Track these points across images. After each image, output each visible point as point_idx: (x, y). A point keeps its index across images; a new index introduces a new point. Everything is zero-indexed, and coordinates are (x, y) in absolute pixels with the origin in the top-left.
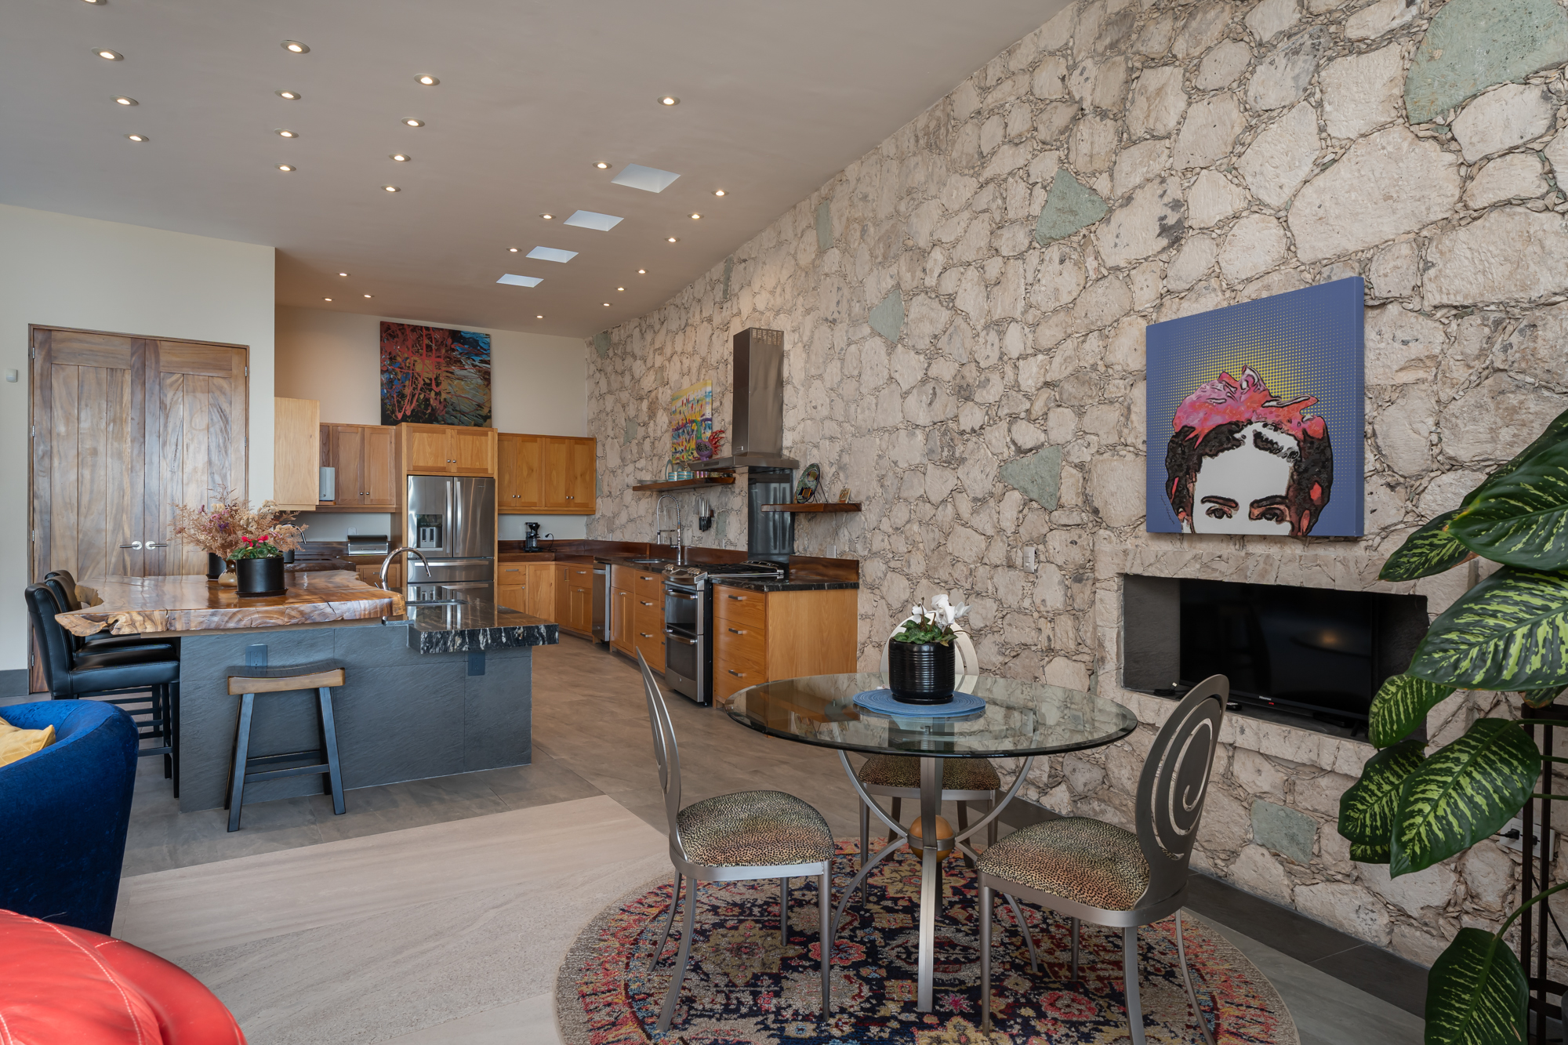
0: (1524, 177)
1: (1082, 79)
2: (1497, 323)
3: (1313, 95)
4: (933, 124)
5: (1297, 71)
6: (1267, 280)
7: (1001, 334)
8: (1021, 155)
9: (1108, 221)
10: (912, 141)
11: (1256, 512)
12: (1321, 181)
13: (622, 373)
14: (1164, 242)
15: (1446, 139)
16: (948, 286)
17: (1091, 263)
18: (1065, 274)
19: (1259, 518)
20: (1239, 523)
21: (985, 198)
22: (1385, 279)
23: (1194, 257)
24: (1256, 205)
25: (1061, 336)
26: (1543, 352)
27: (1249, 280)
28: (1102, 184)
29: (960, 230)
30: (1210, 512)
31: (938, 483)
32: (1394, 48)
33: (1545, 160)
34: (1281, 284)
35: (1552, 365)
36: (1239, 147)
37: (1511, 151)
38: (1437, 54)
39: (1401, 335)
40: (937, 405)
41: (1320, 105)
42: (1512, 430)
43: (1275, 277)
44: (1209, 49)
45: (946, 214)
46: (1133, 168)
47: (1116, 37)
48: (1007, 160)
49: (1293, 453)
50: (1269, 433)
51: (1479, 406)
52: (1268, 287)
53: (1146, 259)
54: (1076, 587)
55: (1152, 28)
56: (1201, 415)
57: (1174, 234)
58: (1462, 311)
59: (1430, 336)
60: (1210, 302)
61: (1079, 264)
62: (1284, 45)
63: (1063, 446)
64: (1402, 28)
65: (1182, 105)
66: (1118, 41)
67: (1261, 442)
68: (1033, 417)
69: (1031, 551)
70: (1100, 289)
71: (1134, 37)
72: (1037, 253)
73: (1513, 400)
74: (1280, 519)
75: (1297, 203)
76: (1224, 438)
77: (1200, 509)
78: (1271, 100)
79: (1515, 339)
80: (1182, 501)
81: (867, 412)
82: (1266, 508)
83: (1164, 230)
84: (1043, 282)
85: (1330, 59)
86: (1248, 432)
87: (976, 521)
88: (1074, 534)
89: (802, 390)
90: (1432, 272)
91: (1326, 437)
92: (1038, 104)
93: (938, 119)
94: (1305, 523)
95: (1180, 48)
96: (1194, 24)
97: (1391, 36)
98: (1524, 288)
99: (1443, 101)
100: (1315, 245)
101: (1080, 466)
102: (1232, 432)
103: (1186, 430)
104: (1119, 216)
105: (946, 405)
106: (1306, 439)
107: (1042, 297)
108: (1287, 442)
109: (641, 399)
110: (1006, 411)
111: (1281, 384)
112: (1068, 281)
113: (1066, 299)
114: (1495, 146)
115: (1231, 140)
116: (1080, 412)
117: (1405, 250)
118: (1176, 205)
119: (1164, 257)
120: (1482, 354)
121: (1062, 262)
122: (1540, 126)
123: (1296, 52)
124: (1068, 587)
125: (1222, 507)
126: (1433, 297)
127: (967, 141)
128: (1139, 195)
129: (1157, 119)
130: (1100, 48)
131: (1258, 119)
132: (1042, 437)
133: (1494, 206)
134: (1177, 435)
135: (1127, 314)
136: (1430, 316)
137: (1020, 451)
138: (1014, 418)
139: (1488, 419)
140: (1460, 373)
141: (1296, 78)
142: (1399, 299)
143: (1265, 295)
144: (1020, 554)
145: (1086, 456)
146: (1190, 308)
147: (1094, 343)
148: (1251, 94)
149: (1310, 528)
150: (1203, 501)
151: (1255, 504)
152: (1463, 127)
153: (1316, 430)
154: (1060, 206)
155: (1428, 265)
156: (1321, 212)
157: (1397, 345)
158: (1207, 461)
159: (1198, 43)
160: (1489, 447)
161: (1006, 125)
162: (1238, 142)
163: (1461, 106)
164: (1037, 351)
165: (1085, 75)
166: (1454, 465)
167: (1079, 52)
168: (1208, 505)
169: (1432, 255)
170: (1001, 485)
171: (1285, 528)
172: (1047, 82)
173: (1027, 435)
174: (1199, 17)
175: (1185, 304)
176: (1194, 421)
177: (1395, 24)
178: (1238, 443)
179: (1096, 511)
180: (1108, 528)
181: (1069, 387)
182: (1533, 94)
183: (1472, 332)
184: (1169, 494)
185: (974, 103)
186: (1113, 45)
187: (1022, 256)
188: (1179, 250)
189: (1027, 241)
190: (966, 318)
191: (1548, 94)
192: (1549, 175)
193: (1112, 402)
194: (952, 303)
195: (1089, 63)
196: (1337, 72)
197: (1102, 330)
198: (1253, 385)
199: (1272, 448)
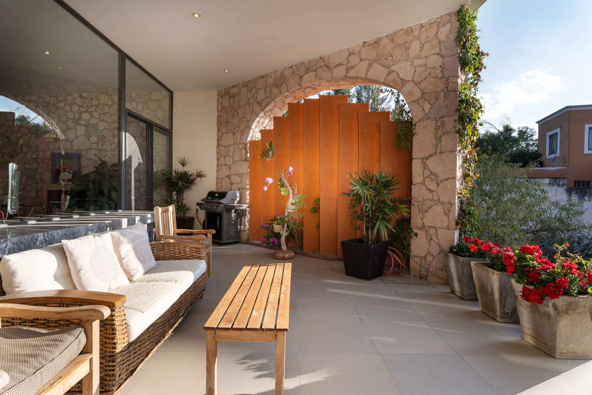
2: (93, 161)
3: (75, 128)
15: (89, 140)
16: (8, 134)
17: (41, 140)
19: (68, 182)
20: (65, 182)
22: (83, 153)
24: (68, 140)
27: (67, 150)
32: (84, 127)
33: (97, 145)
34: (71, 151)
36: (66, 131)
37: (95, 143)
38: (88, 130)
39: (84, 161)
41: (76, 130)
44: (62, 115)
49: (72, 174)
50: (69, 171)
52: (69, 151)
54: (38, 193)
58: (90, 159)
59: (87, 161)
62: (71, 120)
63: (36, 169)
64: (85, 125)
65: (58, 121)
67: (68, 172)
71: (50, 107)
72: (30, 135)
75: (73, 141)
76: (63, 171)
78: (70, 126)
80: (57, 179)
82: (69, 180)
83: (54, 139)
84: (32, 140)
85: (77, 124)
86: (67, 170)
88: (38, 184)
91: (76, 172)
94: (74, 182)
95: (57, 113)
96: (59, 110)
97: (83, 125)
100: (75, 147)
108: (72, 172)
110: (23, 161)
111: (71, 165)
112: (37, 142)
113: (36, 144)
114: (93, 142)
115: (65, 129)
116: (39, 164)
117: (85, 151)
120: (92, 164)
121: (35, 138)
122: (97, 142)
123: (73, 122)
125: (63, 180)
126: (88, 157)
131: (69, 128)
132: (31, 167)
133: (93, 149)
134: (56, 169)
135: (48, 150)
136: (87, 159)
137: (26, 169)
138: (25, 163)
140: (90, 166)
141: (73, 125)
142: (84, 156)
145: (41, 171)
147: (42, 153)
148: (68, 124)
150: (60, 179)
151: (67, 180)
152: (91, 139)
155: (87, 153)
156: (76, 143)
159: (60, 113)
163: (90, 136)
171: (71, 183)
173: (28, 166)
175: (58, 151)
176: (59, 168)
178: (65, 171)
179: (42, 180)
180: (45, 183)
181: (37, 159)
182: (96, 138)
184: (55, 178)
186: (46, 106)
187: (26, 134)
188: (57, 142)
189: (27, 132)
190: (12, 142)
191: (98, 139)
192: (98, 147)
193: (45, 163)
194: (8, 138)
195: (41, 107)
196: (78, 126)
197: (43, 151)
198: (67, 164)
199: (70, 173)
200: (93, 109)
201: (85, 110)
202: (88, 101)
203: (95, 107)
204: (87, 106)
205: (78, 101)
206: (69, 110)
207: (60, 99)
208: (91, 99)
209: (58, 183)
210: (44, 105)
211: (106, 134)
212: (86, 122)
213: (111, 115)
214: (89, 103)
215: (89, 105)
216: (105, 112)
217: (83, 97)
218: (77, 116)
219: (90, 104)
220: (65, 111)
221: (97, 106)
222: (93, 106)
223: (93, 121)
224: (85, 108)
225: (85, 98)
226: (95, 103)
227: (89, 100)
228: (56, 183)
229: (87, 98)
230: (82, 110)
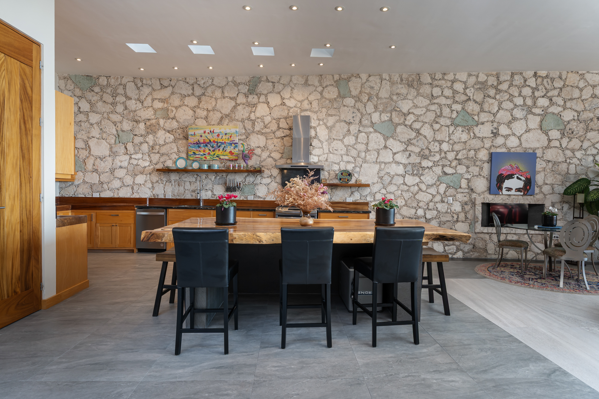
0: (557, 144)
1: (470, 92)
2: (554, 164)
3: (526, 118)
4: (410, 79)
5: (523, 113)
6: (516, 149)
7: (440, 144)
8: (449, 102)
9: (477, 126)
10: (399, 80)
11: (516, 190)
12: (527, 134)
13: (114, 104)
14: (493, 135)
15: (547, 135)
16: (417, 126)
17: (472, 134)
18: (463, 134)
19: (517, 191)
20: (513, 192)
21: (433, 108)
22: (539, 153)
23: (500, 141)
24: (514, 135)
25: (462, 149)
26: (559, 169)
27: (512, 148)
28: (476, 118)
29: (422, 113)
30: (506, 190)
31: (411, 180)
32: (540, 117)
33: (560, 142)
34: (519, 150)
35: (560, 171)
36: (510, 122)
37: (556, 139)
38: (547, 121)
39: (540, 163)
40: (411, 158)
41: (526, 121)
42: (555, 180)
43: (518, 148)
44: (505, 101)
45: (416, 106)
46: (484, 117)
47: (481, 87)
48: (443, 101)
49: (524, 181)
50: (520, 177)
51: (551, 176)
52: (516, 150)
53: (488, 137)
54: (465, 206)
55: (490, 89)
56: (505, 172)
57: (495, 134)
58: (549, 161)
59: (544, 164)
60: (504, 150)
61: (469, 133)
62: (520, 107)
63: (462, 174)
64: (541, 114)
65: (497, 109)
66: (481, 88)
67: (518, 178)
68: (452, 166)
69: (451, 198)
70: (474, 140)
71: (485, 89)
72: (453, 127)
73: (556, 175)
74: (521, 192)
75: (523, 136)
76: (510, 177)
77: (504, 190)
78: (518, 116)
79: (556, 167)
80: (500, 188)
81: (373, 156)
82: (518, 190)
83: (492, 133)
84: (455, 134)
85: (529, 114)
86: (515, 176)
87: (428, 191)
88: (465, 194)
89: (325, 144)
90: (545, 154)
91: (530, 179)
92: (455, 92)
93: (413, 78)
94: (526, 193)
95: (498, 97)
96: (501, 94)
97: (539, 115)
98: (558, 160)
99: (547, 128)
100: (525, 145)
101: (467, 179)
102: (512, 176)
103: (501, 174)
104: (480, 126)
105: (415, 159)
106: (527, 178)
107: (455, 138)
108: (523, 178)
109: (137, 122)
110: (441, 163)
111: (522, 168)
112: (464, 137)
113: (463, 140)
114: (553, 138)
115: (509, 120)
116: (468, 167)
117: (541, 150)
118: (495, 128)
119: (493, 138)
120: (552, 168)
121: (462, 131)
122: (560, 137)
123: (523, 110)
124: (462, 206)
125: (509, 189)
126: (545, 158)
127: (426, 89)
128: (486, 124)
129: (491, 109)
130: (476, 87)
131: (514, 119)
132: (455, 171)
133: (553, 147)
134: (499, 175)
135: (482, 148)
136: (544, 161)
137: (445, 174)
138: (443, 166)
139: (552, 178)
140: (548, 171)
141: (523, 114)
142: (540, 157)
143: (515, 151)
144: (446, 199)
145: (469, 177)
146: (499, 150)
147: (472, 153)
148: (513, 113)
149: (527, 193)
150: (505, 188)
151: (516, 189)
152: (550, 133)
153: (529, 177)
154: (463, 118)
156: (527, 139)
157: (539, 165)
158: (506, 181)
159: (502, 98)
160: (552, 182)
161: (442, 92)
162: (510, 121)
163: (549, 130)
164: (453, 151)
165: (471, 91)
166: (547, 184)
167: (469, 85)
168: (506, 189)
169: (545, 152)
170: (439, 182)
171: (522, 193)
172: (459, 87)
173: (449, 170)
174: (502, 93)
175: (498, 149)
176: (504, 173)
177: (540, 113)
178: (513, 178)
179: (472, 190)
180: (476, 193)
181: (464, 161)
182: (559, 133)
183: (550, 164)
184: (497, 186)
185: (430, 81)
186: (480, 88)
187: (448, 126)
188: (496, 138)
189: (450, 123)
190: (425, 137)
191: (561, 133)
192: (561, 145)
193: (477, 166)
194: (418, 132)
195: (472, 89)
196: (530, 116)
197: (475, 150)
198: (517, 168)
199: (520, 179)
200: (556, 92)
201: (543, 94)
202: (547, 81)
203: (558, 90)
204: (546, 89)
205: (532, 82)
206: (516, 94)
207: (502, 79)
208: (553, 80)
209: (501, 193)
210: (478, 87)
211: (575, 127)
212: (543, 111)
213: (582, 101)
214: (548, 85)
215: (548, 87)
216: (574, 96)
217: (540, 76)
218: (529, 102)
219: (550, 86)
220: (511, 95)
221: (561, 89)
222: (555, 88)
223: (554, 109)
224: (542, 92)
225: (543, 78)
226: (558, 84)
227: (549, 80)
228: (499, 194)
229: (547, 76)
230: (537, 94)
